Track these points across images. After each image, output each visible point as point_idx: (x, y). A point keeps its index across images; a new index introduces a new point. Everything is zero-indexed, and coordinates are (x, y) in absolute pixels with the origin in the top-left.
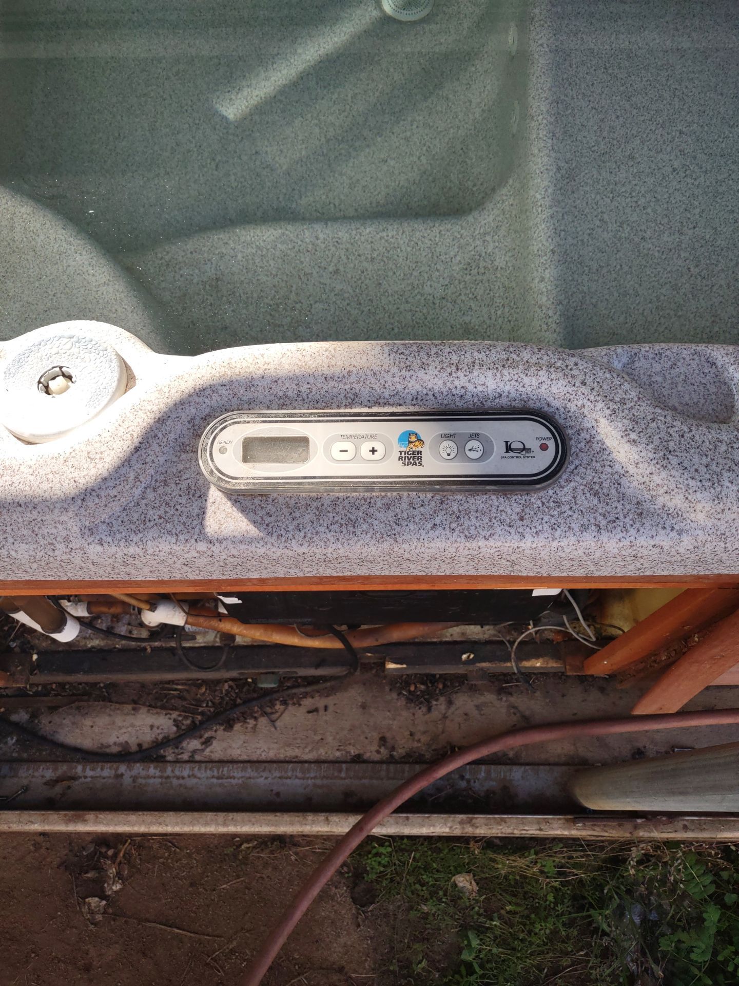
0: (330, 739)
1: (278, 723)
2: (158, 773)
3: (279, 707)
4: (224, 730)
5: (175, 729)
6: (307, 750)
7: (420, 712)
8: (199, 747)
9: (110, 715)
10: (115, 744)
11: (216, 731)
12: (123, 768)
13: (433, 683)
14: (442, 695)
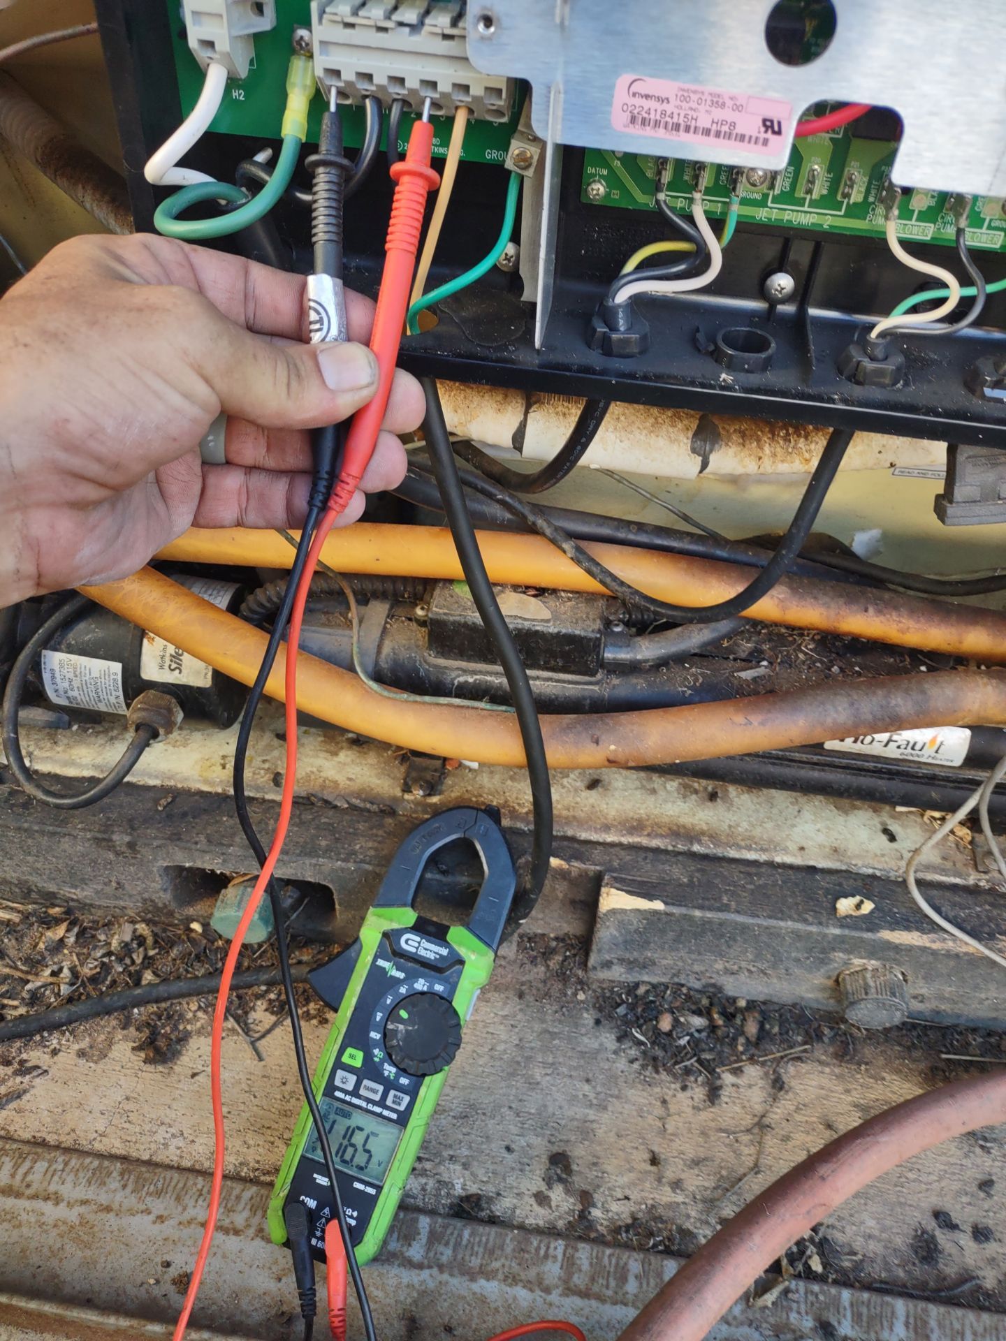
3: (259, 1016)
7: (685, 1100)
13: (729, 1017)
14: (752, 1060)
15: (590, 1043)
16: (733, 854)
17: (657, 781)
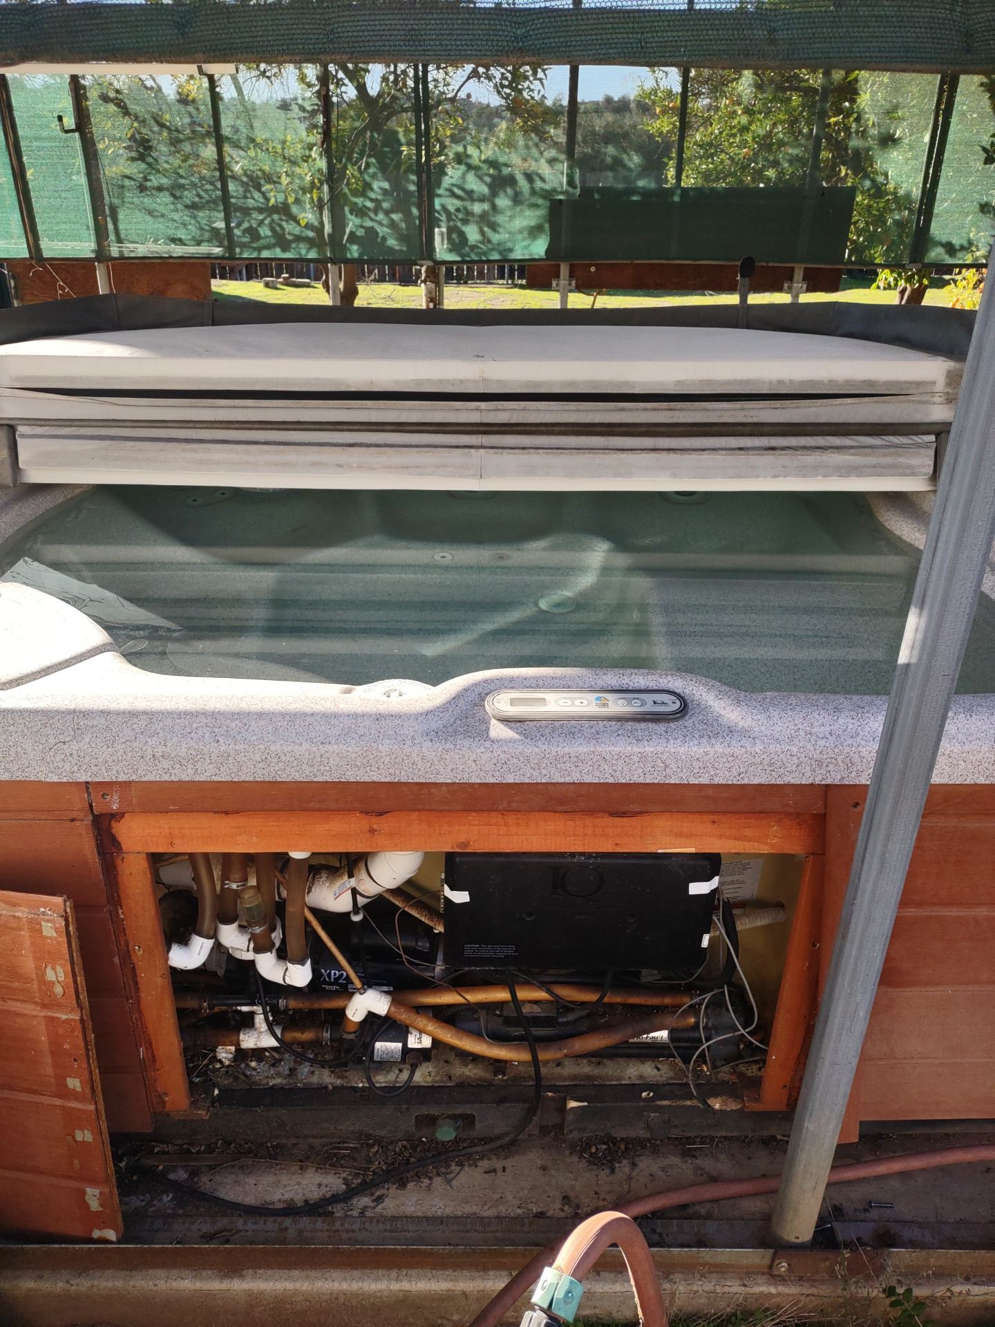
0: (510, 1197)
1: (454, 1182)
2: (326, 1227)
3: (454, 1167)
4: (397, 1188)
5: (344, 1187)
6: (486, 1207)
7: (604, 1174)
8: (371, 1204)
9: (276, 1174)
10: (279, 1201)
11: (388, 1189)
12: (288, 1222)
13: (614, 1144)
14: (625, 1158)
15: (569, 1160)
16: (608, 1083)
17: (579, 1060)
